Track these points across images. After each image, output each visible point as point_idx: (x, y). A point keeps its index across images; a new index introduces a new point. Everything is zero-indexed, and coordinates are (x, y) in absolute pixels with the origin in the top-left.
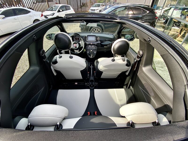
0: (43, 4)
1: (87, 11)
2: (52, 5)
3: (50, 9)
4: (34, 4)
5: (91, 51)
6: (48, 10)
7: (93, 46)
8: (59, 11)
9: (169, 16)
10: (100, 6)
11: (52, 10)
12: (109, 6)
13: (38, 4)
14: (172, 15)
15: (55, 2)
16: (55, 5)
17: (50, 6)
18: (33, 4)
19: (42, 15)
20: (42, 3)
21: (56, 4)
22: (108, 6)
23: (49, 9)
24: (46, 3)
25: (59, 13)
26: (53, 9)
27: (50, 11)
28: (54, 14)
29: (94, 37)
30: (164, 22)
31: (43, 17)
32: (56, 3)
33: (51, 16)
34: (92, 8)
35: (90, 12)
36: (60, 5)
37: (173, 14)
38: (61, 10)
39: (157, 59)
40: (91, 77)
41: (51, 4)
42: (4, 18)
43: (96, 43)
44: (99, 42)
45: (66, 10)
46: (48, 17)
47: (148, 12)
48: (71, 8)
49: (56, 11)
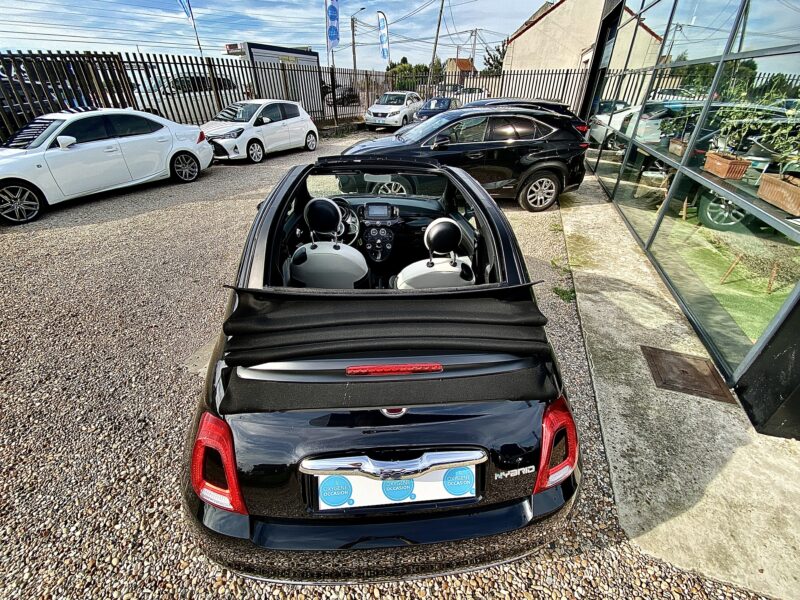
0: (199, 98)
1: (356, 119)
2: (234, 102)
3: (226, 115)
5: (379, 241)
6: (220, 116)
7: (382, 231)
8: (259, 122)
10: (403, 100)
11: (232, 117)
16: (243, 102)
17: (226, 105)
19: (202, 137)
20: (197, 94)
21: (246, 96)
22: (434, 102)
23: (223, 113)
24: (212, 92)
25: (258, 128)
26: (235, 116)
27: (226, 121)
28: (240, 132)
31: (205, 141)
32: (248, 94)
33: (230, 137)
34: (375, 109)
35: (368, 123)
36: (264, 102)
38: (266, 120)
41: (229, 97)
42: (72, 144)
43: (389, 223)
44: (398, 221)
45: (285, 117)
46: (220, 141)
47: (555, 130)
48: (301, 110)
49: (248, 121)
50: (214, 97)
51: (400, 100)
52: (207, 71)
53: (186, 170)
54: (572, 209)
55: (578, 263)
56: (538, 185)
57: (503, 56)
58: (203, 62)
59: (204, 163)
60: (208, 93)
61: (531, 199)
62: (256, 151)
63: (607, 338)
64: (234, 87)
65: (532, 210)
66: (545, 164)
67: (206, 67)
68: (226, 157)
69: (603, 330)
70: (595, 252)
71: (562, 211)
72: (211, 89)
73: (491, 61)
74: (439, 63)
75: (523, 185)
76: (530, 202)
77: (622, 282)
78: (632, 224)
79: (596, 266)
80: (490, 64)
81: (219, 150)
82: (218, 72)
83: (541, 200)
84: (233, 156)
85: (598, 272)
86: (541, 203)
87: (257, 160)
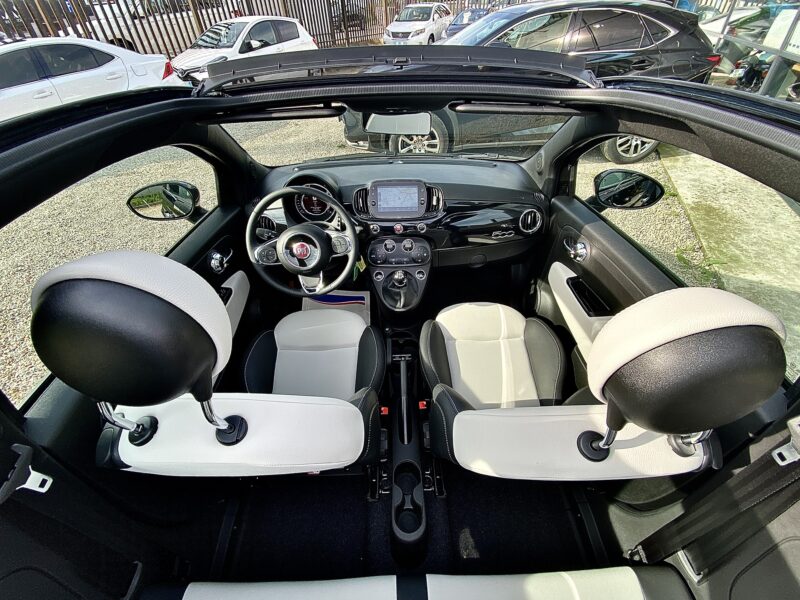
1: (372, 42)
2: (219, 23)
3: (208, 40)
4: (137, 22)
6: (200, 42)
7: (407, 243)
8: (245, 48)
9: (770, 51)
10: (429, 15)
11: (216, 42)
12: (469, 14)
13: (151, 19)
14: (786, 43)
15: (231, 9)
16: (229, 21)
17: (209, 27)
18: (129, 22)
19: (169, 70)
21: (233, 15)
22: (467, 16)
23: (204, 40)
24: (190, 13)
26: (220, 41)
27: (206, 47)
29: (415, 190)
30: (740, 79)
32: (235, 12)
34: (395, 27)
36: (252, 20)
37: (792, 42)
38: (255, 43)
39: (741, 276)
40: (403, 442)
41: (211, 17)
43: (422, 226)
45: (281, 41)
46: (198, 76)
47: (673, 32)
48: (301, 29)
49: (231, 46)
50: (192, 19)
51: (425, 15)
60: (184, 14)
61: (621, 145)
64: (218, 5)
83: (636, 147)
86: (636, 150)
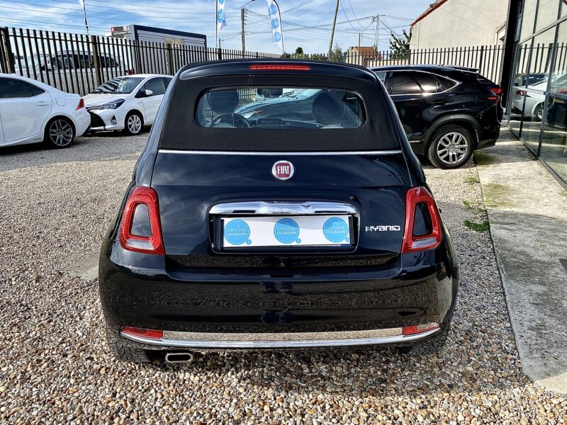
0: (79, 74)
2: (115, 78)
4: (44, 72)
8: (141, 94)
13: (56, 72)
15: (127, 69)
16: (123, 77)
17: (106, 80)
18: (38, 72)
19: (81, 104)
21: (127, 73)
24: (94, 70)
25: (140, 99)
27: (106, 93)
28: (119, 103)
31: (83, 109)
32: (129, 71)
33: (109, 108)
36: (147, 77)
38: (148, 92)
46: (97, 112)
47: (458, 83)
49: (129, 93)
50: (94, 74)
52: (91, 50)
53: (60, 136)
54: (491, 165)
55: (494, 204)
56: (448, 139)
57: (409, 39)
58: (88, 40)
59: (80, 129)
60: (89, 70)
61: (441, 155)
62: (135, 123)
63: (522, 254)
64: (117, 65)
65: (444, 167)
66: (452, 117)
67: (91, 45)
68: (102, 128)
69: (517, 249)
70: (515, 196)
71: (479, 167)
72: (92, 67)
73: (398, 46)
74: (339, 52)
75: (430, 140)
76: (442, 158)
77: (543, 216)
78: (560, 175)
79: (515, 206)
80: (397, 48)
81: (96, 120)
82: (102, 51)
83: (453, 155)
84: (109, 126)
85: (516, 210)
86: (454, 160)
87: (134, 132)
